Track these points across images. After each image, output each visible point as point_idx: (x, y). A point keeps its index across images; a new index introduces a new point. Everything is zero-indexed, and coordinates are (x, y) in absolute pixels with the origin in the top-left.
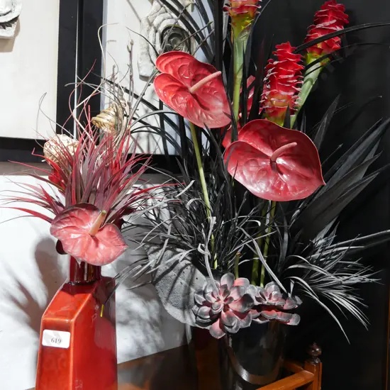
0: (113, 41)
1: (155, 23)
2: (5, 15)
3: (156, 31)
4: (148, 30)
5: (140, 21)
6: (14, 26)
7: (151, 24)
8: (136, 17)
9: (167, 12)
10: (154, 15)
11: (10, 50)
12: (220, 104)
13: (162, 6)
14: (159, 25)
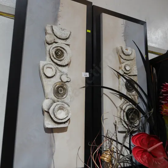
0: (107, 119)
1: (123, 108)
2: (65, 118)
3: (124, 112)
4: (121, 112)
5: (117, 108)
6: (68, 122)
7: (121, 109)
8: (115, 106)
9: (127, 102)
10: (122, 105)
11: (66, 131)
12: (162, 154)
13: (125, 100)
14: (125, 109)
